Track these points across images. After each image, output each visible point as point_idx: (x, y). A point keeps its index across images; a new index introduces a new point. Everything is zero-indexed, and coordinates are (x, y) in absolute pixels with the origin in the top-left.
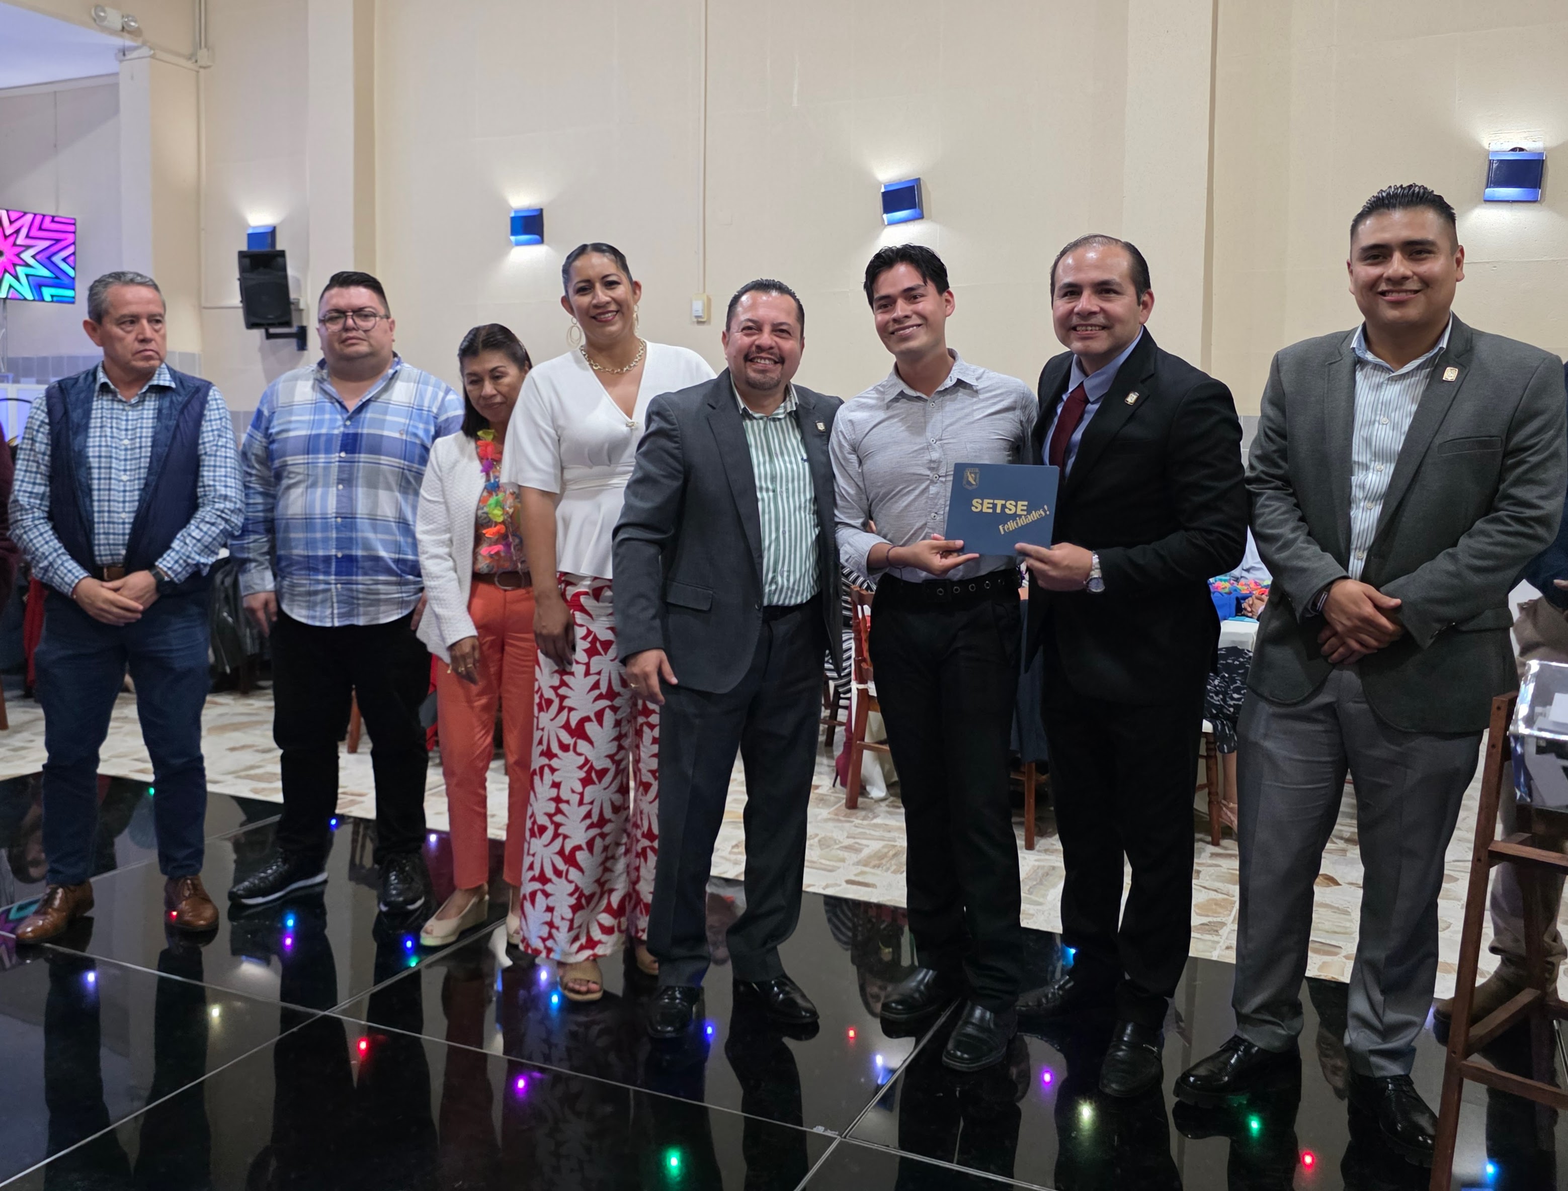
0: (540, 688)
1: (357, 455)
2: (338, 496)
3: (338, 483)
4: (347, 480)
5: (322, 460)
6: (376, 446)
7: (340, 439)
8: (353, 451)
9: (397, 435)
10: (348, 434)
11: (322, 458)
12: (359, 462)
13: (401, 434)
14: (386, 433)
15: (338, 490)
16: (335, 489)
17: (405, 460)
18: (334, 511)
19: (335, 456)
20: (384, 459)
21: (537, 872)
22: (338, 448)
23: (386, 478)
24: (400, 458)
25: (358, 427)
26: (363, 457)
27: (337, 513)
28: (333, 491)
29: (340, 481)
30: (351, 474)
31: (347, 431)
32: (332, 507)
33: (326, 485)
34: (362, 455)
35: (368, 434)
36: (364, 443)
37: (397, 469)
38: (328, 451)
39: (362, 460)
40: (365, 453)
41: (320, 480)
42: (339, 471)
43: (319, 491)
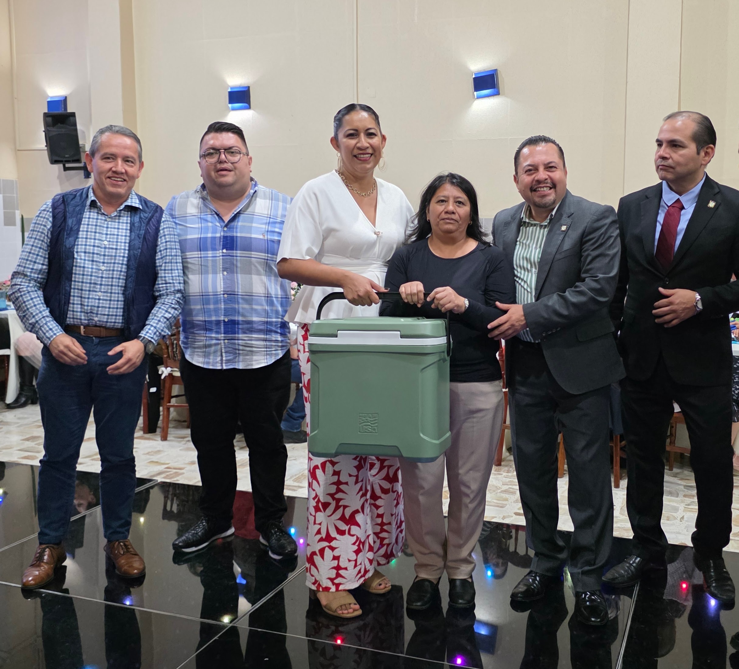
1: (235, 252)
2: (224, 279)
3: (223, 271)
4: (229, 268)
6: (248, 245)
7: (221, 240)
8: (232, 249)
9: (260, 237)
10: (227, 237)
11: (210, 254)
12: (236, 256)
13: (264, 236)
14: (253, 236)
15: (223, 275)
16: (221, 275)
17: (267, 253)
18: (222, 289)
19: (219, 253)
20: (253, 254)
22: (221, 247)
24: (264, 253)
25: (233, 232)
26: (239, 253)
27: (224, 291)
29: (224, 269)
30: (232, 264)
31: (226, 235)
32: (220, 287)
33: (215, 272)
35: (241, 237)
36: (239, 243)
37: (263, 260)
38: (214, 249)
39: (238, 255)
40: (240, 250)
41: (210, 269)
42: (223, 263)
43: (210, 276)
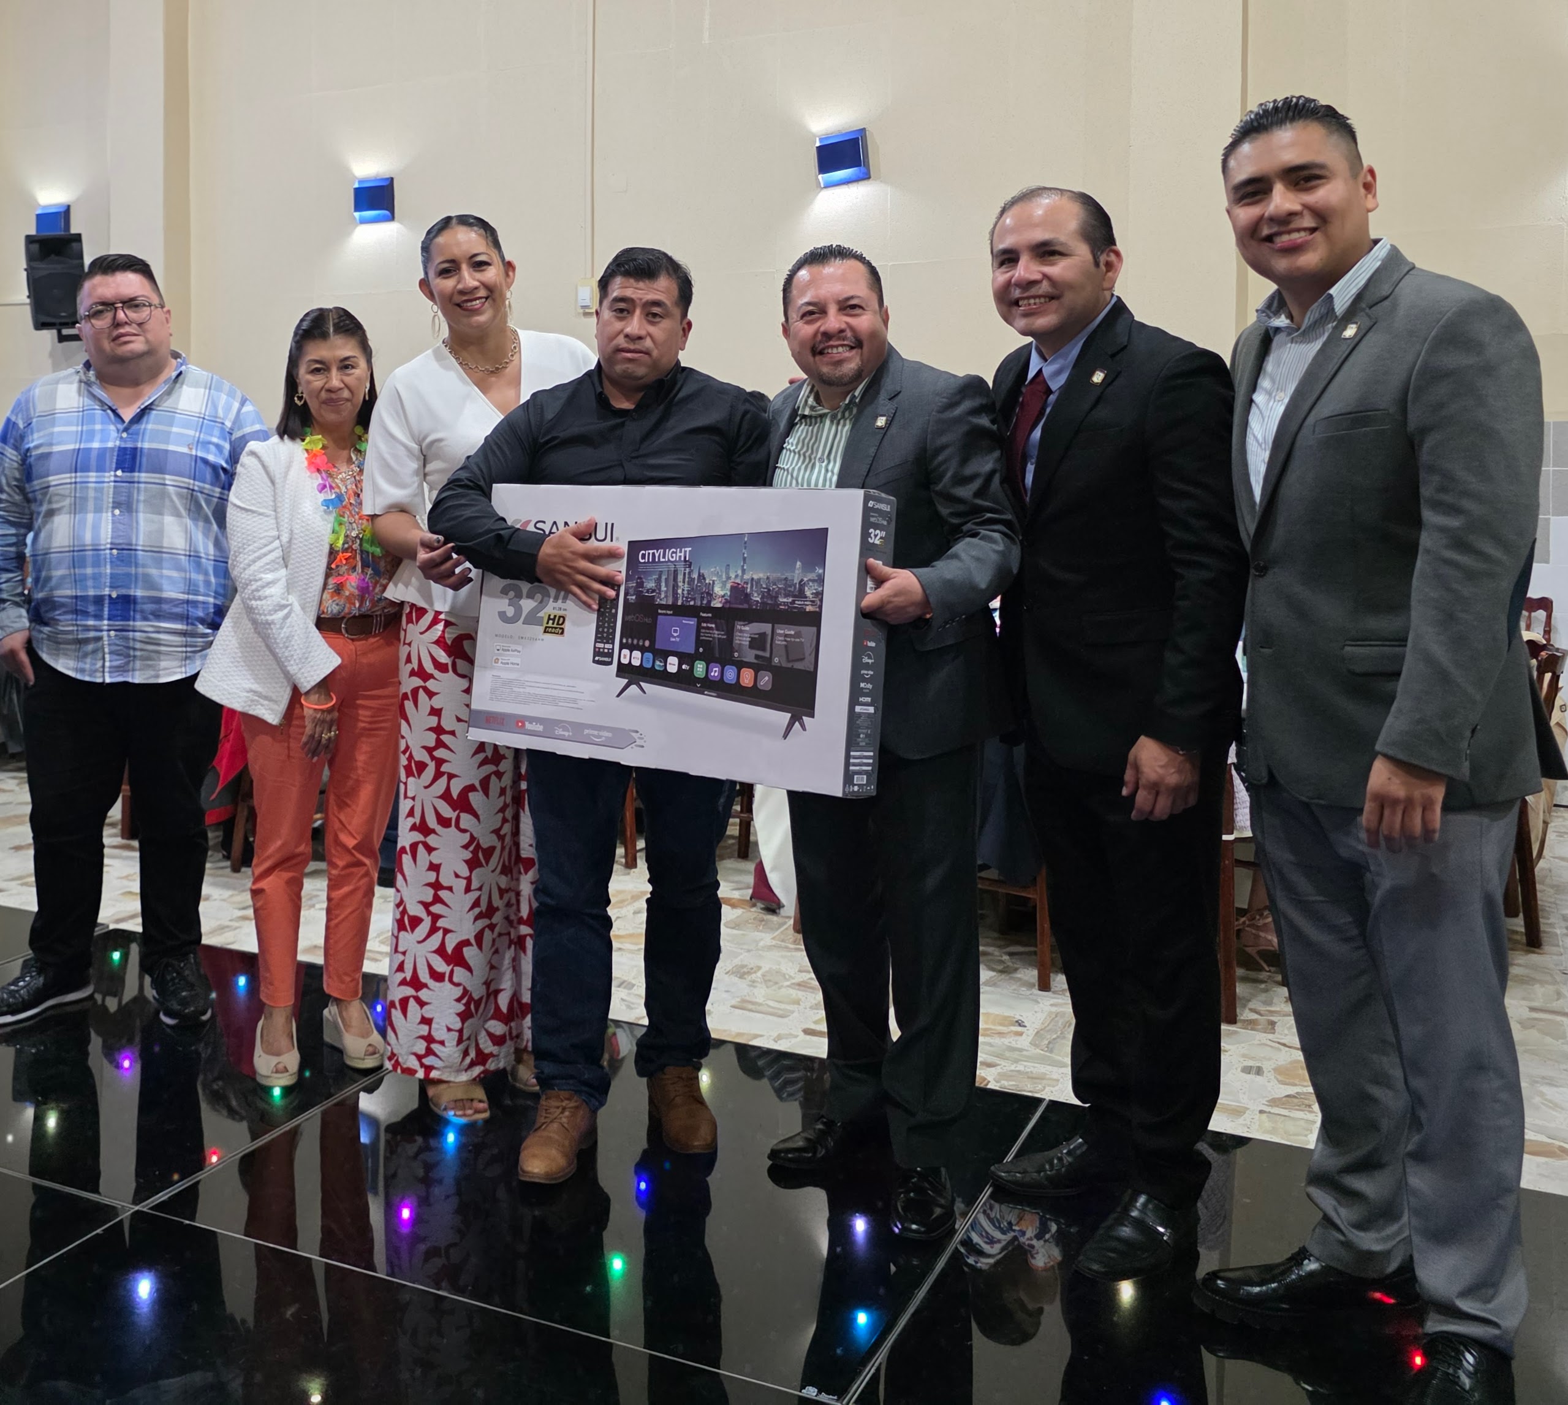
0: (407, 748)
1: (136, 474)
2: (113, 523)
3: (114, 508)
4: (125, 504)
5: (93, 480)
6: (160, 463)
7: (115, 454)
8: (132, 470)
9: (185, 450)
10: (125, 449)
11: (93, 476)
12: (139, 482)
13: (191, 449)
14: (171, 448)
15: (113, 515)
16: (110, 515)
17: (194, 479)
18: (109, 540)
19: (109, 476)
20: (169, 479)
21: (408, 975)
22: (114, 466)
23: (172, 501)
24: (190, 478)
25: (137, 441)
26: (143, 476)
27: (112, 543)
28: (107, 518)
29: (117, 505)
30: (130, 496)
31: (123, 445)
32: (106, 536)
33: (99, 510)
34: (143, 475)
35: (149, 449)
36: (144, 460)
37: (185, 491)
38: (101, 469)
39: (143, 480)
40: (147, 472)
41: (91, 505)
42: (114, 493)
43: (90, 517)
